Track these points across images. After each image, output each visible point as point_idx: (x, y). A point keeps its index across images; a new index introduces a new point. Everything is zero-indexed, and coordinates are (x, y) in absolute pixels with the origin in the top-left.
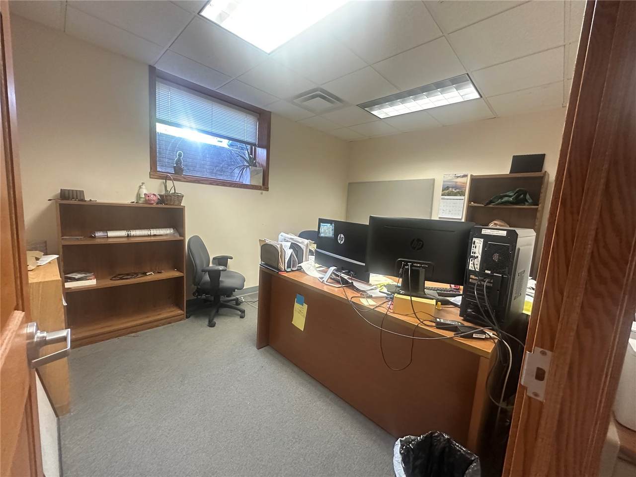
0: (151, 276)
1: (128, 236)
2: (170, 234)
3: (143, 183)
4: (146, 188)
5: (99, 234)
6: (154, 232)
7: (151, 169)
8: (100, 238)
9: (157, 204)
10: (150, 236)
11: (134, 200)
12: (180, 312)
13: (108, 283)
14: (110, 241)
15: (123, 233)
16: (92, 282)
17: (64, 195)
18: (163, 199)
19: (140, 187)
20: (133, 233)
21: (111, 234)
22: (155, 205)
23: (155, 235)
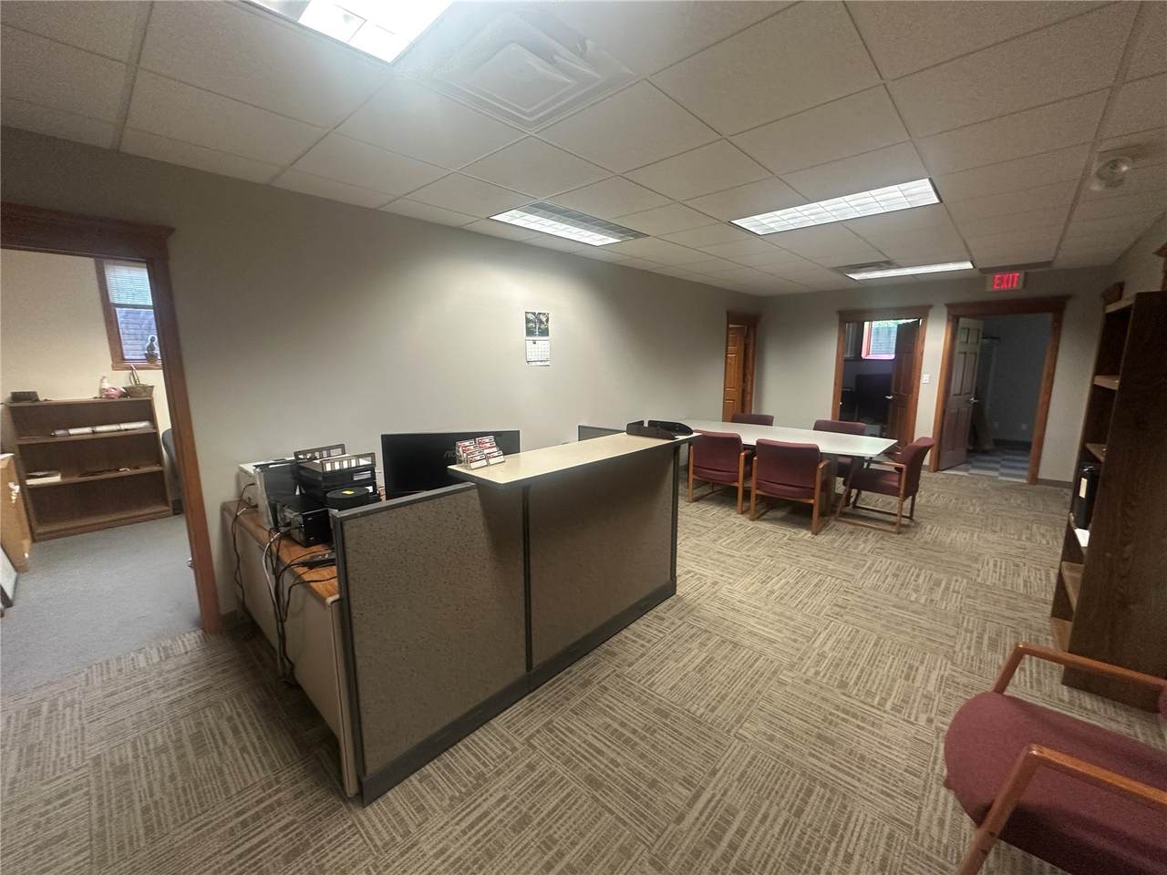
0: (125, 471)
1: (94, 432)
2: (145, 427)
3: (104, 377)
4: (109, 382)
5: (59, 432)
6: (124, 426)
7: (113, 360)
8: (61, 436)
9: (119, 397)
10: (119, 431)
11: (97, 395)
12: (167, 508)
13: (76, 479)
14: (72, 438)
15: (88, 430)
16: (57, 479)
17: (17, 397)
18: (128, 392)
19: (102, 381)
20: (99, 429)
21: (72, 431)
22: (117, 399)
23: (126, 430)
